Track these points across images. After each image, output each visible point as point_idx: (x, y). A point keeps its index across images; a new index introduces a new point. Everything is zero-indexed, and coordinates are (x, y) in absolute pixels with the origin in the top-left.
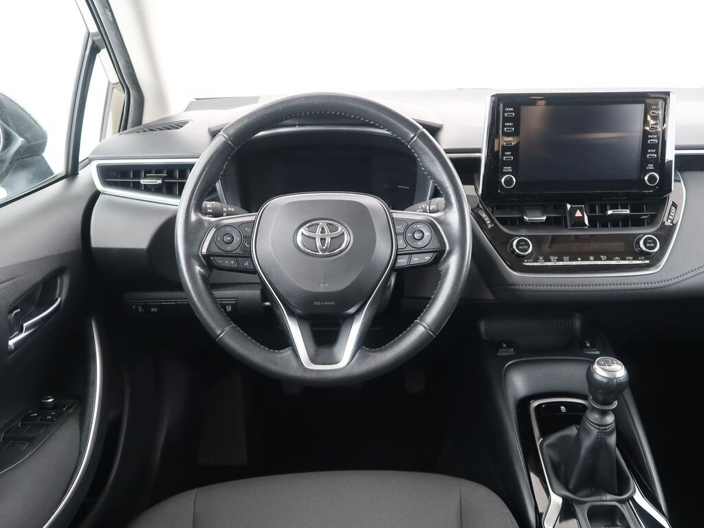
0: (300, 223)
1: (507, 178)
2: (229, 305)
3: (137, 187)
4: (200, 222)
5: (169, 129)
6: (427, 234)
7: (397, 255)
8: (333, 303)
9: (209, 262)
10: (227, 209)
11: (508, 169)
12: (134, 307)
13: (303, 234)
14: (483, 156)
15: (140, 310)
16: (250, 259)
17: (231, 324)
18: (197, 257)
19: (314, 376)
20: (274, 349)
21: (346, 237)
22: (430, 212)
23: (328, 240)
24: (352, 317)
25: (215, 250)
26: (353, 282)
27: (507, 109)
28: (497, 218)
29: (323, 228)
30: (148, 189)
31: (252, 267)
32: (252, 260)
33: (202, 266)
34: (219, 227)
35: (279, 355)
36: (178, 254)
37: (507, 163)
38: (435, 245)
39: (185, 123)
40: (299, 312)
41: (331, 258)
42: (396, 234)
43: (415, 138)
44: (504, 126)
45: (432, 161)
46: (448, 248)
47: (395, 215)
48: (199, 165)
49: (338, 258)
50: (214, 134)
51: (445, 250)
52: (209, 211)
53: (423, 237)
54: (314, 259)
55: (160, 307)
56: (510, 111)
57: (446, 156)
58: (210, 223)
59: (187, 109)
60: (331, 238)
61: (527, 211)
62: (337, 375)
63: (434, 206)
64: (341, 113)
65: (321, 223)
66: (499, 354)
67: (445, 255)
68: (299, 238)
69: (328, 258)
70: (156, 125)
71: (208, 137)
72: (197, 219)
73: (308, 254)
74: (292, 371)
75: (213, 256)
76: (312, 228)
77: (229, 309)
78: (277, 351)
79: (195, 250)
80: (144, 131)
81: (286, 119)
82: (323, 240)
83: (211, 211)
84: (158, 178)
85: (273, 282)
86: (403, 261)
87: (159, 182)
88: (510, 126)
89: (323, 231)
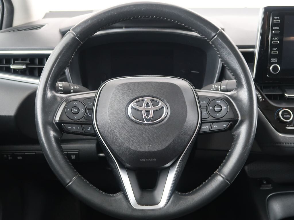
0: (130, 99)
1: (274, 67)
2: (73, 154)
3: (8, 71)
4: (54, 98)
5: (31, 29)
6: (224, 108)
7: (202, 123)
8: (155, 160)
9: (60, 127)
10: (74, 88)
11: (275, 60)
12: (5, 156)
13: (132, 107)
14: (257, 51)
15: (9, 158)
16: (91, 126)
17: (77, 175)
18: (52, 124)
19: (140, 214)
20: (109, 193)
21: (165, 110)
22: (221, 91)
23: (152, 112)
24: (168, 169)
25: (65, 119)
26: (170, 144)
27: (275, 18)
28: (266, 95)
29: (147, 103)
30: (16, 72)
31: (93, 132)
32: (93, 126)
33: (55, 130)
34: (69, 102)
35: (113, 198)
36: (37, 122)
37: (274, 56)
38: (230, 116)
39: (42, 26)
40: (128, 165)
41: (154, 126)
42: (201, 108)
43: (216, 36)
44: (272, 30)
45: (229, 53)
46: (240, 119)
47: (199, 93)
48: (53, 55)
49: (159, 126)
50: (63, 33)
51: (238, 120)
52: (60, 88)
53: (221, 110)
54: (141, 126)
55: (24, 156)
56: (277, 19)
57: (239, 51)
58: (62, 98)
59: (45, 17)
60: (154, 111)
61: (286, 90)
62: (157, 213)
63: (225, 87)
64: (160, 17)
65: (146, 99)
66: (261, 188)
67: (237, 124)
68: (130, 110)
69: (152, 126)
70: (22, 27)
71: (59, 35)
72: (52, 95)
73: (136, 123)
74: (124, 210)
75: (64, 123)
76: (140, 103)
77: (73, 157)
78: (111, 195)
79: (50, 119)
80: (14, 31)
81: (116, 23)
82: (148, 112)
83: (62, 89)
84: (23, 64)
85: (109, 143)
86: (206, 128)
87: (24, 67)
88: (276, 30)
89: (147, 105)
